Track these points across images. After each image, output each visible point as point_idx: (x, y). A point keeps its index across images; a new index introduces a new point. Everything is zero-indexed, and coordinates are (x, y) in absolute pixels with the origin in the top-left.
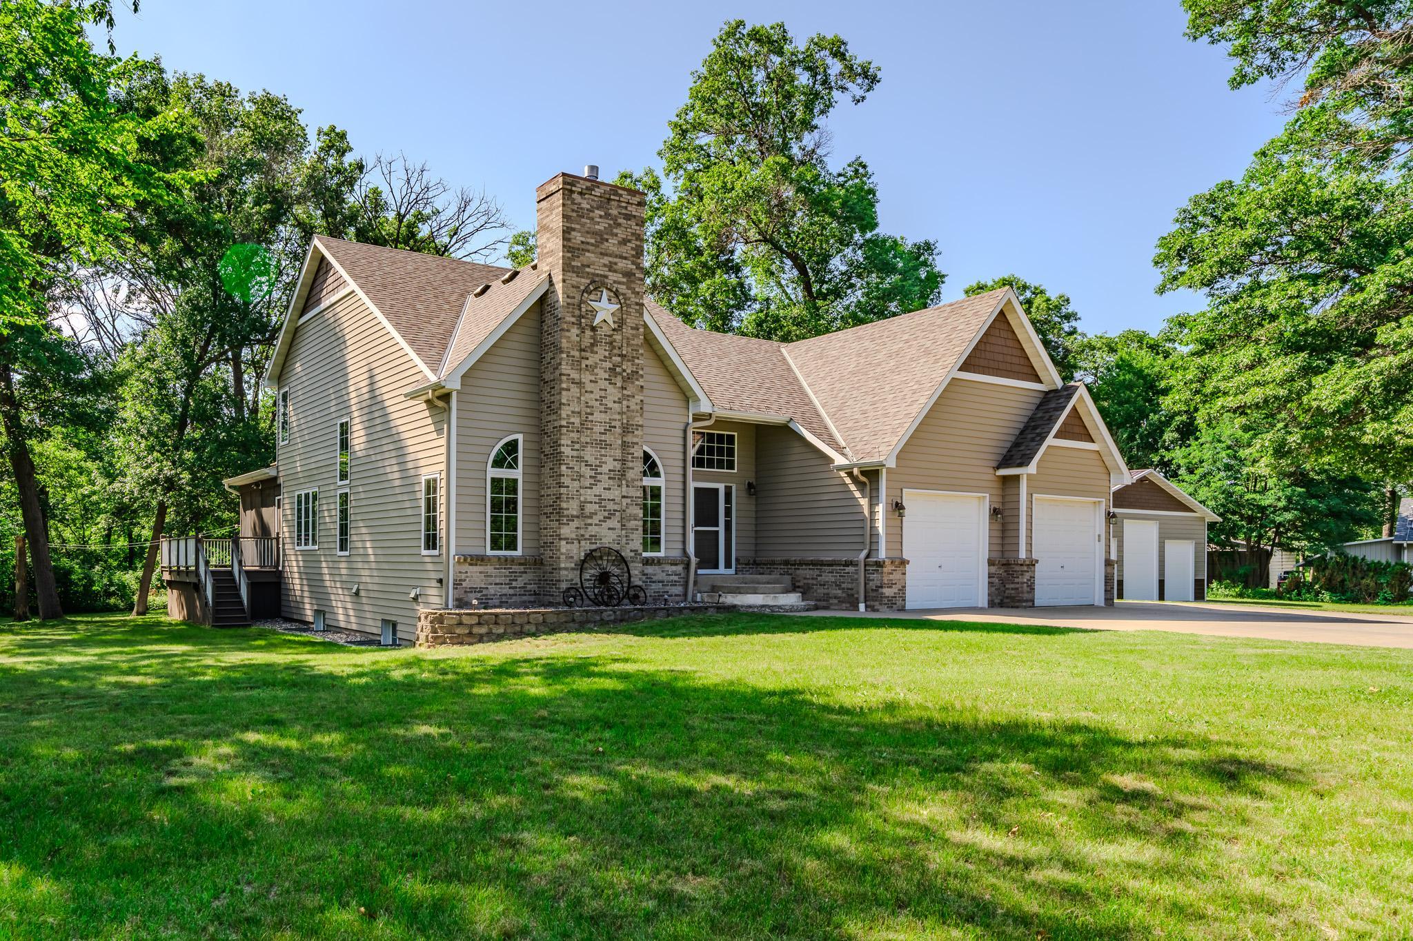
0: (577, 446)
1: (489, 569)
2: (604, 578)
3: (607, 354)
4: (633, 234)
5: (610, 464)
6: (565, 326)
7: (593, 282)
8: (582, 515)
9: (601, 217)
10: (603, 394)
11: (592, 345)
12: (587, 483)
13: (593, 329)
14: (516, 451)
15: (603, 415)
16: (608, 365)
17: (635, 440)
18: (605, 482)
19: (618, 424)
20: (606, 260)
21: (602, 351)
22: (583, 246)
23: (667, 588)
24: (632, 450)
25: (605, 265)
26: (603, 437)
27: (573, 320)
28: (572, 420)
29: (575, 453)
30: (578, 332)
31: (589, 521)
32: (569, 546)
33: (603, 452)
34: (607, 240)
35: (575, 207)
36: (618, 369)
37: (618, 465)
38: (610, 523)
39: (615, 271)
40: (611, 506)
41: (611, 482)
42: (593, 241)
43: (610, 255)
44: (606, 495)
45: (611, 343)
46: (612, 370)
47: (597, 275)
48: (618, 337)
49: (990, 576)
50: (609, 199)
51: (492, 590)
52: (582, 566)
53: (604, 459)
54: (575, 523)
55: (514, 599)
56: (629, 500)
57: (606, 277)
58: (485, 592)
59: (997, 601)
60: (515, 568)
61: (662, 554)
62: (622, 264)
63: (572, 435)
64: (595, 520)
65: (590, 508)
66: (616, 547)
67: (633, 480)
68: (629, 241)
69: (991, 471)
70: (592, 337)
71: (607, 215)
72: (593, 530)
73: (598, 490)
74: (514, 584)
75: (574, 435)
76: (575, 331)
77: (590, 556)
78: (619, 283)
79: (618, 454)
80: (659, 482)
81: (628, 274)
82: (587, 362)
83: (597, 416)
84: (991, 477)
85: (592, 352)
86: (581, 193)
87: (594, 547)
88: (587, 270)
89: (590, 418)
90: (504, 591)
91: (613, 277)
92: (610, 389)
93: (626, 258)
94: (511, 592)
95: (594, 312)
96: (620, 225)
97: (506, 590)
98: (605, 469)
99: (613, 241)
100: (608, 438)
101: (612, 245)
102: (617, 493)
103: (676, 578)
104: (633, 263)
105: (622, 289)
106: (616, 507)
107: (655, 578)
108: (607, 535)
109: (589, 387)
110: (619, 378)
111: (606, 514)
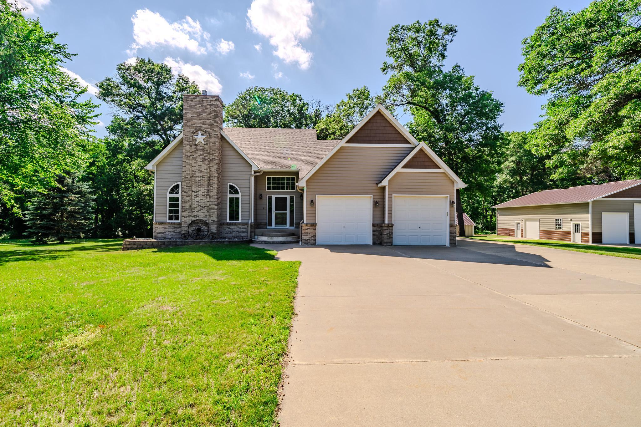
0: (188, 185)
1: (166, 226)
2: (199, 230)
3: (202, 153)
4: (213, 111)
5: (203, 191)
6: (184, 145)
7: (196, 129)
8: (191, 208)
9: (199, 107)
10: (200, 167)
11: (195, 151)
12: (193, 198)
13: (196, 145)
14: (179, 188)
15: (200, 174)
16: (202, 157)
17: (214, 182)
18: (200, 197)
19: (206, 177)
20: (202, 121)
21: (199, 152)
22: (192, 118)
23: (240, 234)
24: (212, 185)
25: (201, 123)
26: (200, 182)
27: (188, 143)
28: (187, 176)
29: (188, 188)
30: (189, 147)
31: (194, 210)
32: (185, 219)
33: (200, 186)
34: (202, 114)
35: (189, 105)
36: (206, 158)
37: (206, 191)
38: (202, 211)
39: (205, 124)
40: (203, 205)
41: (203, 197)
42: (196, 115)
43: (203, 119)
44: (201, 201)
45: (203, 149)
46: (204, 159)
47: (198, 127)
48: (206, 147)
49: (374, 231)
50: (203, 100)
51: (167, 233)
52: (190, 225)
53: (200, 189)
54: (188, 211)
55: (176, 236)
56: (211, 203)
57: (202, 127)
58: (164, 234)
59: (378, 242)
60: (176, 226)
61: (240, 221)
62: (208, 122)
63: (187, 181)
64: (196, 210)
65: (193, 206)
66: (204, 219)
67: (213, 196)
68: (212, 113)
69: (375, 185)
70: (195, 148)
71: (202, 106)
72: (195, 213)
73: (197, 200)
74: (176, 231)
75: (188, 182)
76: (188, 146)
77: (193, 222)
78: (207, 128)
79: (206, 187)
80: (239, 196)
81: (211, 125)
82: (193, 157)
83: (197, 175)
84: (376, 188)
85: (195, 153)
86: (191, 100)
87: (196, 219)
88: (193, 125)
89: (194, 175)
90: (172, 234)
91: (204, 126)
92: (203, 165)
93: (210, 119)
94: (175, 234)
95: (196, 140)
96: (208, 108)
97: (173, 233)
98: (200, 192)
99: (205, 114)
100: (202, 182)
101: (204, 115)
102: (205, 200)
103: (244, 230)
104: (213, 121)
105: (208, 130)
106: (205, 205)
107: (234, 230)
108: (202, 215)
109: (194, 165)
110: (207, 161)
111: (201, 208)
